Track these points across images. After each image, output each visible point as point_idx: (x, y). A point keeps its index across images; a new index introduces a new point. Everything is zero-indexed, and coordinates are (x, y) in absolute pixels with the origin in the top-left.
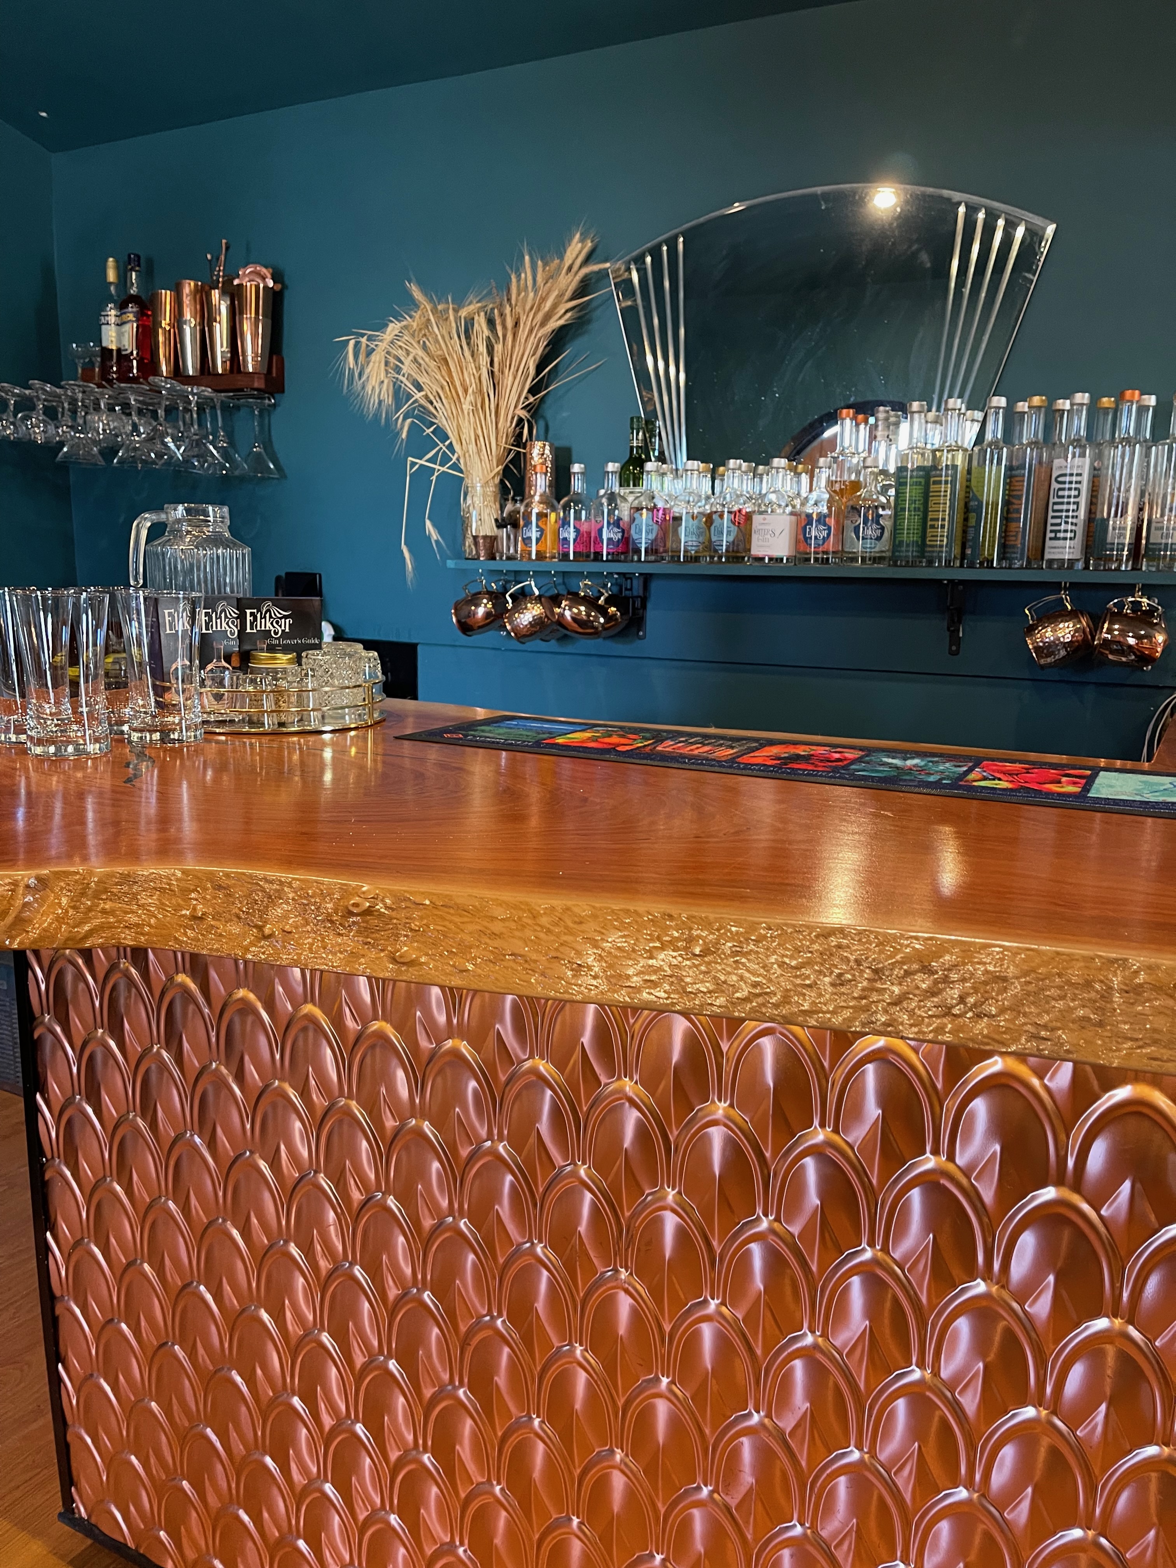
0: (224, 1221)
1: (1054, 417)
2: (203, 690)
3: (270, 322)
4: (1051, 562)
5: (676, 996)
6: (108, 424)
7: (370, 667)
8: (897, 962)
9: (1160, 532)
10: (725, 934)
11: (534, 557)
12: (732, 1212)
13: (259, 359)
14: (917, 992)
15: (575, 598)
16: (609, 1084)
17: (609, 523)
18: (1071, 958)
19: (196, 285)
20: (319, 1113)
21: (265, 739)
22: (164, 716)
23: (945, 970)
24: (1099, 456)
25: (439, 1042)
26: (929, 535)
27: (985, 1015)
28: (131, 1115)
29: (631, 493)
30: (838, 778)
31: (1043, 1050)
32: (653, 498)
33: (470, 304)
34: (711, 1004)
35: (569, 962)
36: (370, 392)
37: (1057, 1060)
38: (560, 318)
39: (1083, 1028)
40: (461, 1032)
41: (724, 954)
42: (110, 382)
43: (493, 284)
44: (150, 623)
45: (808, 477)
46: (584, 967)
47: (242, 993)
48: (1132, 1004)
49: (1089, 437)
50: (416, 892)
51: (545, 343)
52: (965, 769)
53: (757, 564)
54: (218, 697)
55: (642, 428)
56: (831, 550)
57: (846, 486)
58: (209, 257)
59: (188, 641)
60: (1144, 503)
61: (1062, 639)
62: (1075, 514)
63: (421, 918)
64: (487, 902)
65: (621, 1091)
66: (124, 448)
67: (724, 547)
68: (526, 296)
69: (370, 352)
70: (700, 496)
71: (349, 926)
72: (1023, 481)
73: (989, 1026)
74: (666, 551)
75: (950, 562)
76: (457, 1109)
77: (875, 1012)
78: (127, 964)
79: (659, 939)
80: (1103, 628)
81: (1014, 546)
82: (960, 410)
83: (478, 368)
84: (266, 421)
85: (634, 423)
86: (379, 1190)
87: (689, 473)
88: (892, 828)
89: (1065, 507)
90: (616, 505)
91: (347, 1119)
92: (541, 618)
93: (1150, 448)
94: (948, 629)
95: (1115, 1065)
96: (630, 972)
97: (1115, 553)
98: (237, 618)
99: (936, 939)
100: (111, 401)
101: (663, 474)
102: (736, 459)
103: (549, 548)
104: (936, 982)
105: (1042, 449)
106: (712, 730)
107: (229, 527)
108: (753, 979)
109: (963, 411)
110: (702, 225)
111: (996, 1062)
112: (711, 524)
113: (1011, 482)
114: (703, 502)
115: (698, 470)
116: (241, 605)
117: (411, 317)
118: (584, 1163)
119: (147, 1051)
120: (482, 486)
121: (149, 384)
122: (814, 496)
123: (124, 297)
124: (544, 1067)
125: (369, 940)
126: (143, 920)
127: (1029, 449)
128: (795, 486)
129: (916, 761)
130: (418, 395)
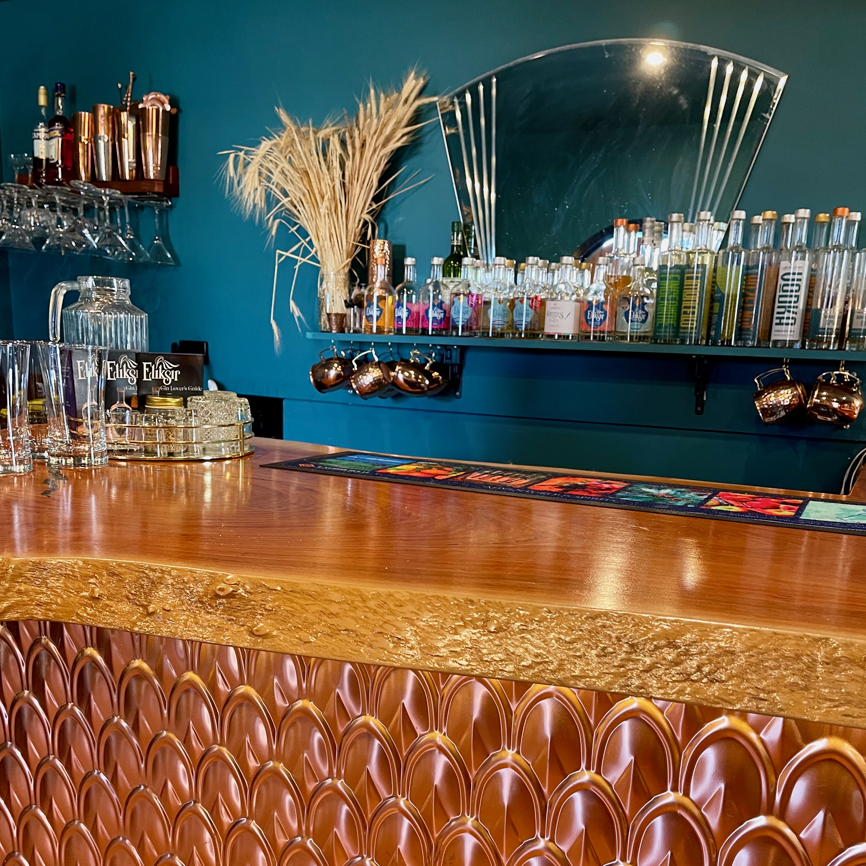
0: (124, 839)
1: (782, 229)
2: (108, 425)
3: (167, 139)
4: (776, 342)
5: (475, 664)
6: (38, 218)
7: (241, 410)
8: (649, 638)
9: (860, 320)
10: (515, 615)
11: (374, 331)
12: (517, 834)
13: (159, 168)
14: (664, 662)
15: (407, 365)
16: (423, 735)
17: (434, 305)
18: (786, 637)
19: (109, 109)
20: (198, 757)
21: (157, 466)
22: (76, 445)
23: (686, 646)
24: (816, 260)
25: (292, 701)
26: (682, 319)
27: (717, 681)
28: (51, 757)
29: (452, 282)
30: (607, 502)
31: (761, 708)
32: (469, 286)
33: (326, 127)
34: (502, 670)
35: (391, 636)
36: (246, 197)
37: (773, 716)
38: (398, 141)
39: (793, 691)
40: (309, 695)
41: (514, 631)
42: (40, 185)
43: (345, 112)
44: (65, 371)
45: (590, 272)
46: (403, 640)
47: (137, 663)
48: (831, 673)
49: (809, 245)
50: (270, 580)
51: (386, 161)
52: (705, 497)
53: (548, 340)
54: (121, 431)
55: (461, 231)
56: (606, 330)
57: (619, 280)
58: (120, 86)
59: (95, 386)
60: (849, 298)
61: (782, 403)
62: (796, 305)
63: (274, 601)
64: (327, 589)
65: (433, 741)
66: (50, 237)
67: (524, 326)
68: (371, 122)
69: (247, 165)
70: (506, 285)
71: (216, 606)
72: (757, 278)
73: (720, 689)
74: (478, 329)
75: (698, 341)
76: (305, 755)
77: (631, 678)
78: (47, 640)
79: (462, 619)
80: (814, 394)
81: (748, 330)
82: (709, 220)
83: (333, 180)
84: (165, 221)
85: (454, 227)
86: (244, 815)
87: (497, 267)
88: (648, 539)
89: (788, 299)
90: (440, 291)
91: (220, 762)
92: (379, 379)
93: (854, 255)
94: (695, 394)
95: (816, 720)
96: (440, 644)
97: (825, 336)
98: (136, 369)
99: (680, 622)
100: (41, 200)
101: (477, 268)
102: (535, 256)
103: (387, 324)
104: (679, 655)
105: (772, 253)
106: (511, 466)
107: (130, 297)
108: (536, 651)
109: (712, 221)
110: (510, 69)
111: (723, 721)
112: (514, 307)
113: (747, 279)
114: (508, 290)
115: (504, 265)
116: (139, 358)
117: (279, 136)
118: (403, 796)
119: (63, 708)
120: (335, 274)
121: (71, 186)
122: (594, 287)
123: (52, 117)
124: (374, 722)
125: (232, 617)
126: (51, 599)
127: (761, 253)
128: (579, 278)
129: (668, 491)
130: (285, 201)
